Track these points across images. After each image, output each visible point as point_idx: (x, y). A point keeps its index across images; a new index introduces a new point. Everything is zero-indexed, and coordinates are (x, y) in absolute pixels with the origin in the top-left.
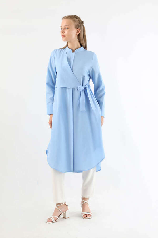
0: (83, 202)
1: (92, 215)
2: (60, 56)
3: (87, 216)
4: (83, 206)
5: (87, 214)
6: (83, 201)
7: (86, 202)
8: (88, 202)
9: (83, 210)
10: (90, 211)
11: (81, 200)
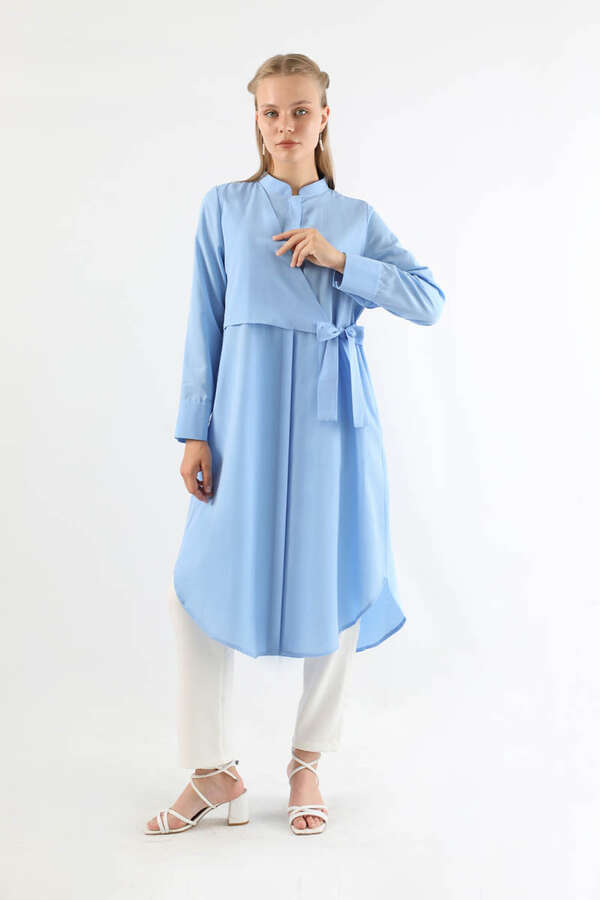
0: (297, 765)
1: (325, 818)
2: (243, 206)
3: (307, 825)
4: (297, 779)
5: (308, 816)
6: (297, 760)
7: (309, 766)
8: (315, 766)
9: (295, 798)
10: (320, 801)
11: (289, 757)
